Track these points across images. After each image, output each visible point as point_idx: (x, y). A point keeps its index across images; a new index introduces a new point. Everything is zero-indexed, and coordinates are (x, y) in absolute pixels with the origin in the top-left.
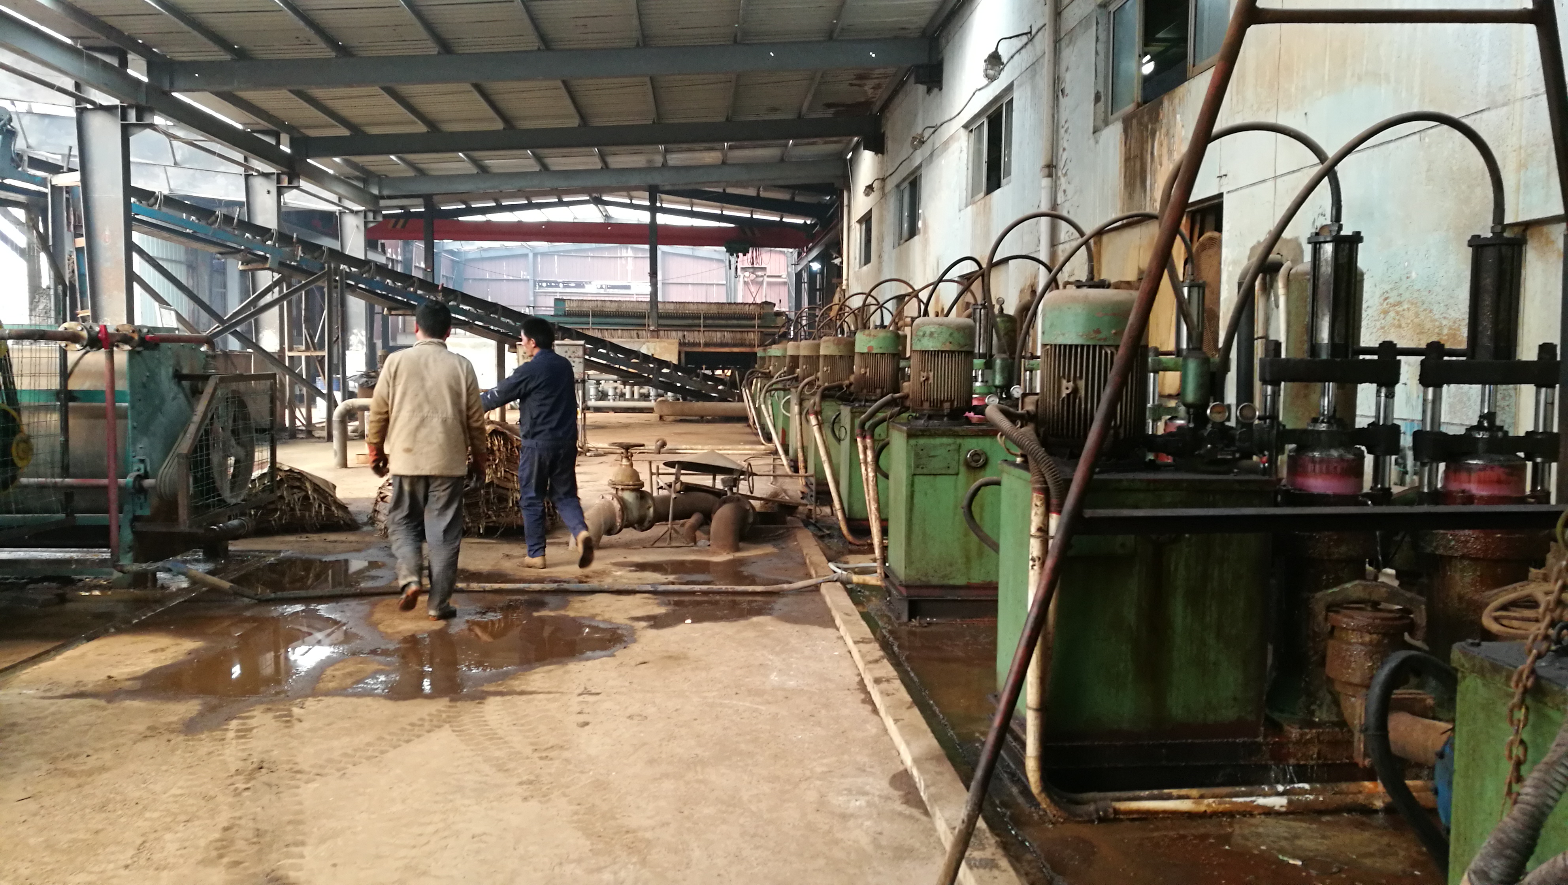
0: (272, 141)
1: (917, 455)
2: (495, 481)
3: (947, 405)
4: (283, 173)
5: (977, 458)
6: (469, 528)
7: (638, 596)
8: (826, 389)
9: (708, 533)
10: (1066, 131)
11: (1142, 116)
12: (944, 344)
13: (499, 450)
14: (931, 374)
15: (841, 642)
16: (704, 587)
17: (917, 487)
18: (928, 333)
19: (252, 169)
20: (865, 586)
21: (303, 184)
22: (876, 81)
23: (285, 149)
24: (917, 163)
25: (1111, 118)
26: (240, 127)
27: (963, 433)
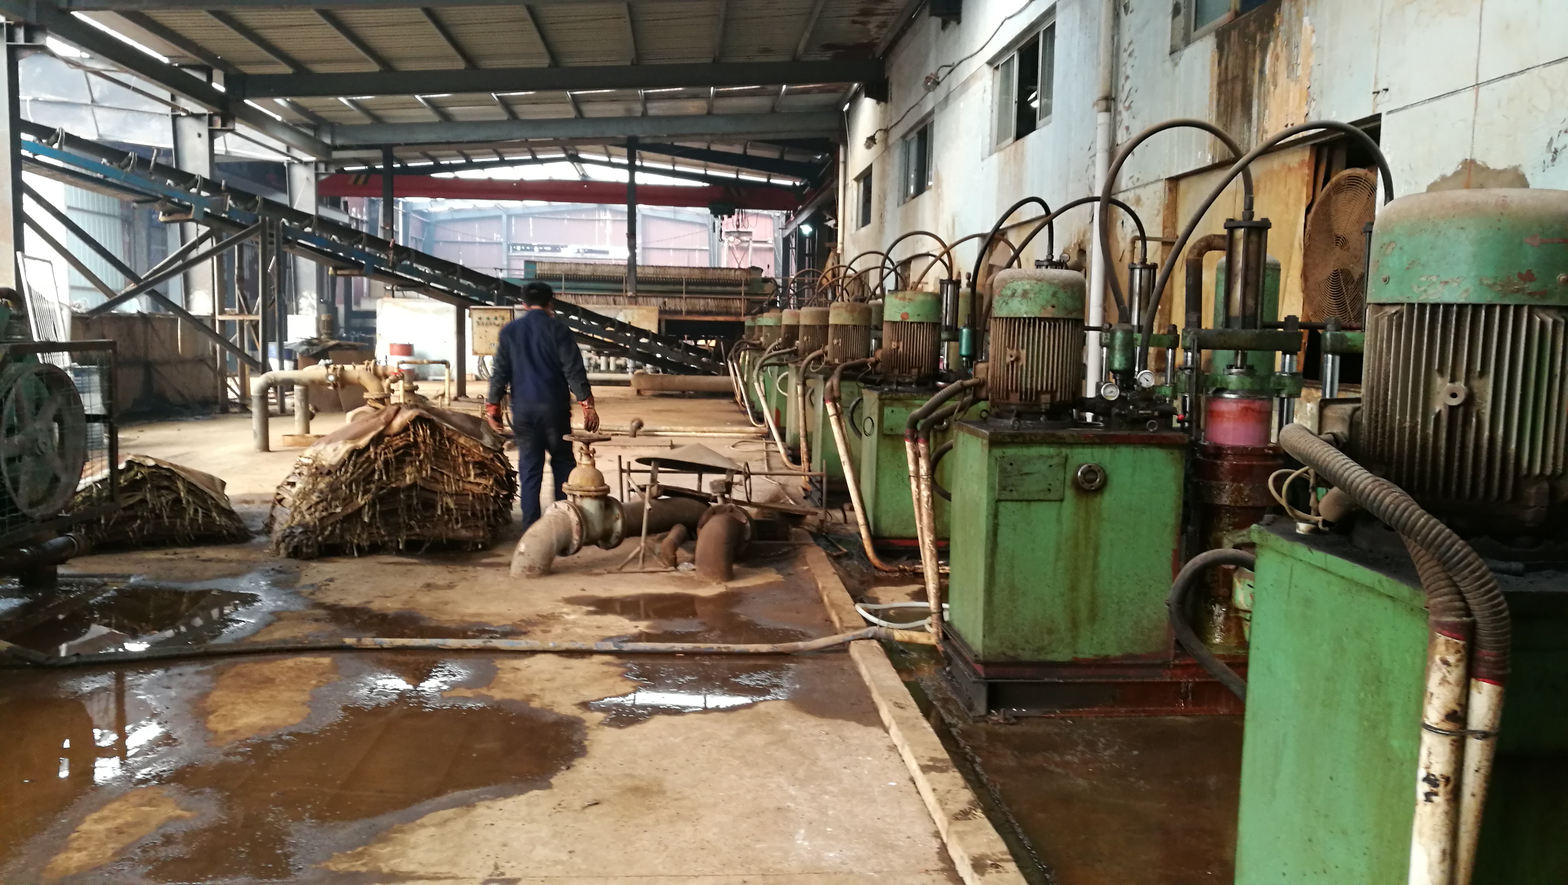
0: (203, 78)
1: (1004, 473)
2: (419, 482)
3: (1046, 398)
4: (216, 114)
5: (1090, 476)
6: (384, 543)
7: (597, 658)
8: (846, 368)
9: (693, 551)
10: (1130, 55)
11: (1247, 25)
12: (1042, 307)
13: (424, 442)
14: (1023, 353)
16: (688, 646)
17: (1002, 520)
18: (1020, 291)
19: (178, 108)
20: (910, 645)
21: (240, 127)
22: (882, 18)
23: (219, 87)
24: (928, 109)
25: (1193, 35)
26: (166, 60)
27: (1072, 440)
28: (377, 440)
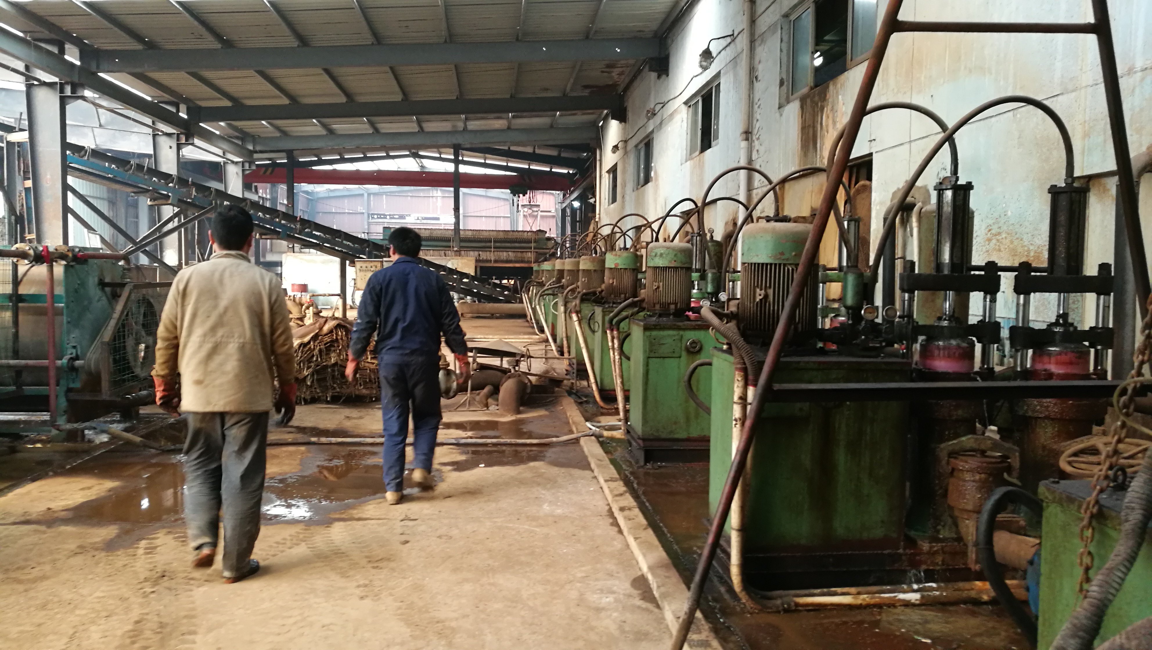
0: (173, 110)
1: (651, 344)
2: (339, 362)
3: (672, 307)
4: (182, 133)
5: (694, 345)
6: (319, 397)
7: (445, 447)
8: (584, 294)
9: (497, 400)
10: (759, 107)
11: (814, 96)
12: (670, 262)
13: (342, 339)
14: (661, 284)
15: (595, 481)
16: (494, 441)
17: (650, 367)
18: (659, 254)
19: (158, 130)
20: (612, 439)
21: (197, 141)
22: (621, 70)
23: (183, 115)
24: (650, 129)
25: (791, 97)
26: (149, 99)
27: (684, 327)
28: (315, 338)
